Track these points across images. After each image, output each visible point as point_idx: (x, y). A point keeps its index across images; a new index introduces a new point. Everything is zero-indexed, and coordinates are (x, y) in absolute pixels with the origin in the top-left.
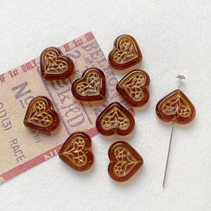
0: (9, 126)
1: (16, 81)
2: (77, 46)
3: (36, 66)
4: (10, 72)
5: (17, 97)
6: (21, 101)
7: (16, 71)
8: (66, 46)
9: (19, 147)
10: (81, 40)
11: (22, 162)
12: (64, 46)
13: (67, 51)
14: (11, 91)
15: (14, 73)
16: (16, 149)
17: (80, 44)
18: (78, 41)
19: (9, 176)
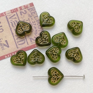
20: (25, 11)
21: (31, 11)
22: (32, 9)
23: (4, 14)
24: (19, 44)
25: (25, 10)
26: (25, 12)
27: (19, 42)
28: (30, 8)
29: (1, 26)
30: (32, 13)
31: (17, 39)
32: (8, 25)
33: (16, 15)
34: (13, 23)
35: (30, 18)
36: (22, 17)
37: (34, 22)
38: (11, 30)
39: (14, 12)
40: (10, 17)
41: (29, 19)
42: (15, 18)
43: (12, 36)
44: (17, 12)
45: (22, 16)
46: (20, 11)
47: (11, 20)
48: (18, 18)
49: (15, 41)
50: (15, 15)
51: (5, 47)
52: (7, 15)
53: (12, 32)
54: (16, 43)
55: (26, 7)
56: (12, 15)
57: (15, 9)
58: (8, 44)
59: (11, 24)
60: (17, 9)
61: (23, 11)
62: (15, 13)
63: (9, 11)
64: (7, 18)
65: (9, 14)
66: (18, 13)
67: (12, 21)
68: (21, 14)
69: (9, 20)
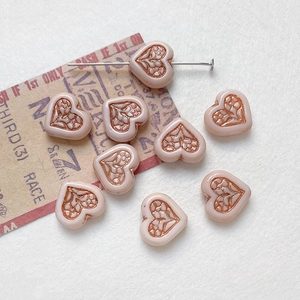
0: (24, 155)
1: (36, 96)
2: (119, 52)
3: (62, 76)
4: (26, 82)
5: (36, 116)
6: (41, 123)
7: (35, 81)
8: (105, 51)
9: (37, 183)
10: (124, 43)
11: (40, 204)
12: (102, 50)
13: (105, 58)
14: (27, 108)
15: (32, 85)
16: (33, 186)
17: (123, 49)
18: (121, 45)
19: (23, 221)
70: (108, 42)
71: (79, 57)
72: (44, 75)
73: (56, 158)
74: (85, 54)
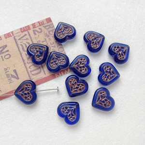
20: (40, 29)
21: (49, 28)
22: (49, 25)
23: (11, 35)
24: (33, 75)
25: (40, 27)
26: (40, 31)
27: (32, 71)
28: (47, 25)
29: (8, 51)
30: (49, 32)
31: (29, 68)
32: (17, 48)
33: (28, 35)
34: (24, 45)
35: (47, 39)
36: (35, 38)
37: (52, 43)
38: (21, 56)
39: (24, 31)
40: (19, 37)
41: (45, 39)
42: (27, 39)
43: (23, 63)
44: (29, 31)
45: (36, 36)
46: (34, 29)
47: (21, 42)
48: (30, 39)
49: (27, 70)
50: (26, 35)
51: (13, 79)
52: (15, 35)
53: (22, 58)
54: (28, 72)
55: (41, 23)
56: (22, 36)
57: (26, 27)
58: (17, 75)
59: (20, 47)
60: (28, 26)
61: (37, 29)
62: (26, 33)
63: (17, 30)
64: (15, 40)
65: (18, 34)
66: (31, 32)
67: (22, 44)
68: (35, 34)
69: (19, 42)
70: (35, 21)
71: (21, 27)
72: (5, 35)
73: (8, 73)
74: (24, 26)
